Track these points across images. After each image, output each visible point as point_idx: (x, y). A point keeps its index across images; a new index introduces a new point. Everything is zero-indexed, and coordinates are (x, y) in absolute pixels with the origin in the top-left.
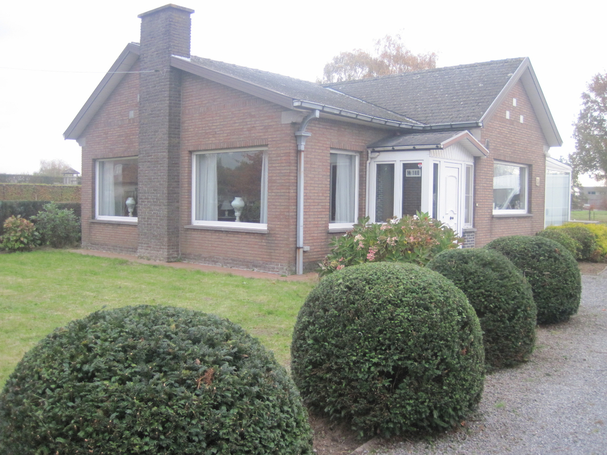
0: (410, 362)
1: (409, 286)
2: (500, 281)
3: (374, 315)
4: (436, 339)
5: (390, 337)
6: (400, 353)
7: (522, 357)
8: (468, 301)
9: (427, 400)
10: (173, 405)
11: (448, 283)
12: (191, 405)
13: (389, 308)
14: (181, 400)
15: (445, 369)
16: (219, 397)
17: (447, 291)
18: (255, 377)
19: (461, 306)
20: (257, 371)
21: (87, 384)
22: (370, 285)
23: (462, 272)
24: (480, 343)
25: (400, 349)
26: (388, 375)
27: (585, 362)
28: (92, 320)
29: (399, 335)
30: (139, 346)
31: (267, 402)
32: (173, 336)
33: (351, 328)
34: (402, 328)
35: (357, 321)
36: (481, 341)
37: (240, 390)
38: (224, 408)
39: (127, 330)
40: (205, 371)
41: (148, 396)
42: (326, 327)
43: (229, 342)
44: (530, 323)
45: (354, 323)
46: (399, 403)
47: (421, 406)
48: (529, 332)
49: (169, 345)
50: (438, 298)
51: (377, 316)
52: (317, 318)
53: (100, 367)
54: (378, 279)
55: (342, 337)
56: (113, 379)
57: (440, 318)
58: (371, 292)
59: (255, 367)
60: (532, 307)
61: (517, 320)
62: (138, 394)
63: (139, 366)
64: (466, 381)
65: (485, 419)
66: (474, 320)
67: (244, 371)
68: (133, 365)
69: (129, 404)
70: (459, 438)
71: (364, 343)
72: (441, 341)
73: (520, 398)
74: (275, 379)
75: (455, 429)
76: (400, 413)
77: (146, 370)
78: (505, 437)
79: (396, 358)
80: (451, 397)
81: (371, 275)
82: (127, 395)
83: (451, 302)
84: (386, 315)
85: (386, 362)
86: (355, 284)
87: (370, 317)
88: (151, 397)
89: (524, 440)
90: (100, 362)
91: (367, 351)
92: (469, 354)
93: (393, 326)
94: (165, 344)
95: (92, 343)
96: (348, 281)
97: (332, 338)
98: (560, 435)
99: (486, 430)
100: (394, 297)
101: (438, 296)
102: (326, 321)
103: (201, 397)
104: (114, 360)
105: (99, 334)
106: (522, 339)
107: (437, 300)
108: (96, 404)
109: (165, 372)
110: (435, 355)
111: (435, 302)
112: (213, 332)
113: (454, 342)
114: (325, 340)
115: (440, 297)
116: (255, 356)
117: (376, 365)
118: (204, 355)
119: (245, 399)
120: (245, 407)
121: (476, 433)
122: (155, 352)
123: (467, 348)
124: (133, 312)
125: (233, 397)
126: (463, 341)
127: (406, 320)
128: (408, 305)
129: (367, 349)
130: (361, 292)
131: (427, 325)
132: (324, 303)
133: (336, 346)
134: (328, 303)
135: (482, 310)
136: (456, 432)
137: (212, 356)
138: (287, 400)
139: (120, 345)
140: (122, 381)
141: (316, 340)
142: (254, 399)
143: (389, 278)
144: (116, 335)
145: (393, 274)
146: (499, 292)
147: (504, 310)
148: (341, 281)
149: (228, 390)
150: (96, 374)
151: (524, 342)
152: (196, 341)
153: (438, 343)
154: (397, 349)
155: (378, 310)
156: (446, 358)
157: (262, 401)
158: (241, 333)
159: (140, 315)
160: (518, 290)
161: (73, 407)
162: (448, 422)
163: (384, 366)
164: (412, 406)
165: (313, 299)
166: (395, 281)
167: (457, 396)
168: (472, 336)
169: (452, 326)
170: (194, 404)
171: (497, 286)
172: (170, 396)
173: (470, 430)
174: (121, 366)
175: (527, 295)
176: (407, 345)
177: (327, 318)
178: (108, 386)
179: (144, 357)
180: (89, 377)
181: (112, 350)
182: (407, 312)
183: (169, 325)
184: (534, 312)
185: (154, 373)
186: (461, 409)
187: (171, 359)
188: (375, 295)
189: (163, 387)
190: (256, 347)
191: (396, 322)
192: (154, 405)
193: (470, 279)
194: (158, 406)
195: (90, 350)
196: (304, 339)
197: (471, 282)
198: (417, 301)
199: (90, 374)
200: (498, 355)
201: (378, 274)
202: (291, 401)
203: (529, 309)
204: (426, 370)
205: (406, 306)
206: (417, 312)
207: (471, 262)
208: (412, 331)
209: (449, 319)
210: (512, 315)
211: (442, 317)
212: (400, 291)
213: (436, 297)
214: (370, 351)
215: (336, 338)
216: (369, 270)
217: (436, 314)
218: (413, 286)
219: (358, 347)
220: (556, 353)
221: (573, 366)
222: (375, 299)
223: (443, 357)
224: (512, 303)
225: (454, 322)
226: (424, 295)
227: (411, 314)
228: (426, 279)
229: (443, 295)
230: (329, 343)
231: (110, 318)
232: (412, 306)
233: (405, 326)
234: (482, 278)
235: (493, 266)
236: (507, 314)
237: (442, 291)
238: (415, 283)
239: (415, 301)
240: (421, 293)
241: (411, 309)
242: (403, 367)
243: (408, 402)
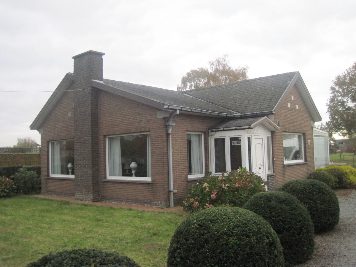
1: (236, 223)
2: (291, 212)
3: (216, 243)
4: (254, 255)
5: (226, 256)
6: (233, 265)
7: (307, 256)
8: (272, 229)
11: (260, 219)
13: (225, 237)
17: (259, 224)
19: (268, 233)
22: (213, 224)
23: (268, 207)
24: (281, 255)
25: (233, 263)
27: (346, 257)
28: (43, 261)
29: (232, 254)
33: (202, 251)
34: (234, 250)
35: (206, 246)
36: (282, 253)
42: (187, 250)
44: (311, 235)
45: (204, 247)
48: (310, 241)
50: (254, 229)
51: (218, 243)
52: (182, 245)
54: (217, 220)
55: (197, 257)
57: (256, 242)
58: (214, 228)
60: (311, 226)
61: (302, 235)
66: (277, 241)
71: (211, 259)
72: (257, 256)
81: (213, 217)
83: (262, 231)
84: (223, 242)
86: (204, 223)
87: (214, 244)
91: (213, 265)
92: (275, 262)
93: (228, 249)
96: (199, 221)
97: (192, 257)
100: (228, 231)
101: (254, 228)
102: (188, 247)
106: (306, 246)
107: (253, 231)
110: (254, 265)
111: (252, 232)
113: (265, 256)
114: (187, 259)
115: (255, 228)
123: (274, 259)
124: (68, 256)
126: (271, 255)
127: (236, 245)
128: (236, 235)
129: (213, 263)
130: (208, 228)
132: (186, 235)
133: (194, 262)
134: (188, 235)
135: (281, 230)
141: (181, 258)
143: (224, 218)
145: (226, 215)
146: (291, 218)
147: (294, 229)
148: (195, 221)
151: (308, 247)
153: (255, 257)
155: (219, 239)
160: (302, 216)
165: (179, 233)
166: (228, 220)
168: (276, 251)
169: (264, 246)
171: (289, 214)
175: (307, 219)
176: (237, 260)
177: (188, 245)
182: (236, 239)
184: (312, 229)
188: (216, 230)
191: (230, 246)
193: (273, 211)
196: (175, 258)
197: (273, 213)
198: (242, 232)
200: (293, 257)
201: (218, 216)
203: (309, 227)
205: (235, 236)
206: (242, 239)
207: (273, 201)
208: (239, 251)
209: (261, 242)
210: (299, 232)
211: (257, 241)
212: (231, 226)
213: (253, 229)
214: (215, 265)
215: (194, 257)
216: (212, 214)
217: (253, 240)
218: (238, 223)
219: (207, 263)
220: (328, 252)
221: (338, 260)
222: (216, 233)
223: (259, 266)
224: (299, 225)
225: (264, 244)
226: (246, 228)
227: (238, 240)
228: (246, 218)
229: (257, 227)
230: (190, 260)
231: (54, 262)
232: (239, 236)
233: (235, 248)
234: (280, 210)
235: (286, 203)
236: (297, 231)
237: (256, 225)
238: (240, 221)
239: (240, 232)
240: (244, 227)
241: (238, 238)
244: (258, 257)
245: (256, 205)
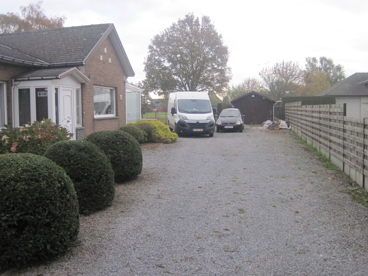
0: (28, 216)
1: (25, 168)
2: (90, 159)
4: (44, 200)
5: (13, 202)
6: (21, 211)
7: (107, 203)
8: (65, 174)
9: (42, 239)
11: (53, 164)
13: (12, 183)
15: (52, 218)
17: (50, 169)
19: (60, 177)
23: (66, 156)
24: (74, 199)
25: (21, 209)
26: (14, 226)
27: (144, 201)
29: (20, 200)
34: (21, 196)
36: (76, 198)
44: (110, 182)
46: (23, 243)
47: (38, 243)
48: (110, 188)
50: (45, 174)
51: (4, 190)
54: (4, 165)
57: (46, 186)
60: (111, 173)
61: (101, 182)
64: (66, 223)
65: (83, 244)
66: (70, 185)
70: (66, 258)
73: (104, 228)
75: (63, 254)
76: (24, 250)
78: (94, 253)
79: (18, 215)
80: (57, 235)
83: (53, 176)
84: (10, 188)
85: (12, 218)
89: (106, 253)
92: (67, 206)
93: (15, 195)
98: (126, 247)
99: (84, 250)
100: (15, 176)
101: (45, 172)
106: (106, 192)
107: (44, 175)
110: (45, 210)
111: (43, 177)
113: (56, 200)
117: (6, 221)
121: (77, 254)
123: (65, 203)
126: (62, 199)
127: (24, 190)
131: (38, 192)
135: (80, 178)
136: (64, 255)
143: (12, 164)
145: (15, 161)
146: (90, 166)
147: (93, 176)
151: (107, 194)
153: (46, 202)
154: (18, 209)
155: (5, 185)
156: (52, 211)
160: (102, 164)
162: (57, 250)
163: (11, 221)
164: (32, 245)
167: (62, 233)
168: (68, 195)
169: (55, 191)
171: (89, 162)
173: (73, 253)
175: (107, 166)
176: (25, 205)
182: (24, 185)
184: (112, 175)
186: (65, 241)
188: (2, 176)
191: (17, 192)
193: (72, 159)
197: (72, 161)
198: (31, 177)
200: (92, 204)
201: (5, 162)
203: (109, 174)
204: (39, 220)
205: (23, 181)
207: (72, 149)
208: (28, 197)
209: (52, 186)
210: (98, 179)
211: (47, 185)
212: (19, 171)
213: (43, 173)
217: (43, 184)
218: (27, 168)
220: (128, 198)
221: (137, 205)
222: (2, 179)
223: (50, 210)
224: (98, 172)
225: (55, 188)
226: (35, 173)
227: (27, 185)
228: (36, 163)
229: (48, 172)
232: (28, 181)
233: (23, 194)
234: (79, 158)
235: (86, 151)
236: (96, 178)
237: (47, 169)
238: (29, 166)
239: (29, 177)
240: (33, 171)
241: (26, 183)
242: (24, 220)
243: (29, 242)
244: (48, 201)
245: (54, 154)
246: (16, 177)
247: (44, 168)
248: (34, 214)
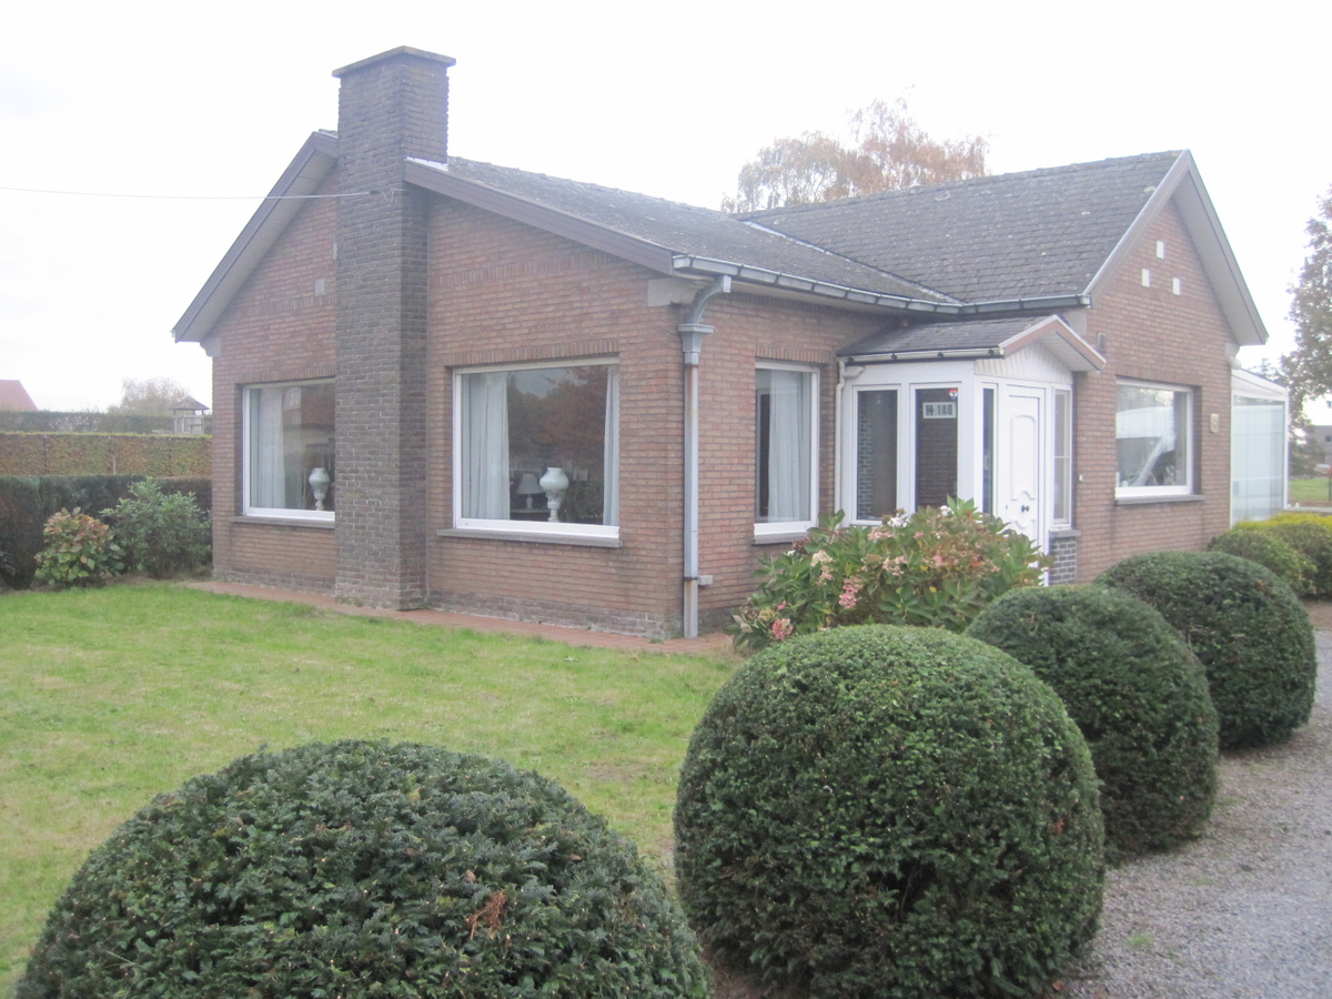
0: (938, 852)
1: (933, 682)
2: (1137, 660)
3: (857, 749)
4: (995, 800)
5: (893, 797)
6: (916, 833)
7: (1187, 828)
8: (1065, 713)
9: (978, 937)
10: (417, 978)
11: (1023, 674)
12: (455, 977)
13: (890, 732)
14: (433, 964)
15: (1017, 868)
16: (517, 955)
17: (1019, 692)
18: (598, 906)
19: (1051, 725)
20: (602, 892)
21: (227, 929)
22: (848, 681)
23: (1051, 640)
24: (1094, 807)
25: (916, 824)
26: (890, 882)
28: (236, 776)
29: (914, 792)
30: (341, 841)
31: (624, 964)
32: (415, 817)
33: (806, 776)
34: (921, 778)
35: (822, 762)
36: (1097, 802)
37: (564, 938)
38: (528, 981)
39: (314, 805)
40: (487, 898)
41: (361, 957)
42: (751, 773)
43: (540, 828)
44: (1205, 753)
45: (814, 765)
46: (915, 943)
47: (963, 950)
48: (1201, 772)
49: (406, 839)
50: (1000, 708)
51: (863, 751)
52: (731, 753)
53: (255, 891)
54: (865, 667)
55: (786, 797)
56: (284, 919)
57: (1005, 754)
58: (852, 696)
59: (597, 884)
60: (1208, 715)
61: (1174, 746)
62: (339, 952)
63: (340, 889)
64: (1064, 892)
65: (1108, 974)
66: (1081, 756)
67: (573, 896)
68: (329, 885)
69: (320, 975)
71: (837, 809)
72: (1007, 803)
73: (1183, 925)
74: (640, 910)
76: (917, 966)
77: (356, 896)
79: (907, 843)
80: (1031, 930)
81: (851, 657)
82: (316, 955)
83: (1028, 717)
84: (884, 749)
85: (886, 853)
86: (815, 678)
87: (850, 753)
88: (367, 960)
90: (254, 879)
91: (843, 828)
92: (1070, 832)
93: (899, 772)
94: (398, 838)
95: (236, 833)
96: (799, 671)
97: (766, 799)
100: (902, 707)
101: (1001, 703)
102: (753, 762)
103: (479, 957)
104: (286, 874)
105: (253, 814)
106: (1187, 788)
107: (997, 712)
108: (246, 976)
109: (399, 901)
110: (995, 836)
111: (993, 718)
112: (502, 805)
113: (1036, 805)
114: (749, 803)
115: (1004, 705)
116: (595, 857)
117: (865, 859)
118: (483, 862)
119: (576, 960)
120: (574, 976)
122: (375, 854)
123: (1066, 820)
124: (325, 758)
125: (548, 954)
126: (1056, 802)
127: (930, 760)
128: (934, 724)
129: (842, 823)
130: (829, 696)
131: (975, 770)
132: (747, 720)
133: (775, 817)
134: (756, 720)
135: (1095, 726)
137: (501, 864)
138: (669, 956)
139: (300, 839)
140: (304, 924)
141: (729, 802)
142: (595, 956)
143: (891, 664)
144: (290, 816)
145: (899, 654)
146: (1135, 684)
147: (1145, 724)
148: (784, 670)
149: (538, 940)
150: (247, 907)
151: (1191, 794)
152: (465, 829)
153: (1000, 808)
154: (908, 823)
155: (868, 737)
156: (1019, 844)
157: (612, 962)
158: (566, 806)
159: (343, 767)
160: (1177, 679)
161: (194, 982)
162: (1023, 985)
163: (881, 861)
164: (944, 951)
165: (722, 711)
166: (905, 670)
167: (1045, 927)
168: (1075, 792)
169: (1032, 771)
170: (462, 974)
171: (1130, 670)
172: (410, 958)
174: (302, 888)
175: (1196, 690)
176: (932, 814)
177: (754, 754)
178: (272, 936)
179: (352, 867)
180: (231, 913)
181: (281, 850)
182: (930, 741)
183: (406, 791)
184: (1211, 728)
185: (375, 905)
186: (1052, 955)
187: (410, 872)
188: (860, 702)
189: (393, 937)
190: (598, 836)
191: (907, 763)
192: (374, 978)
193: (1069, 656)
194: (383, 981)
195: (232, 849)
196: (703, 800)
197: (1070, 662)
198: (954, 716)
199: (232, 906)
200: (1133, 825)
201: (867, 654)
202: (676, 957)
203: (1200, 720)
204: (975, 869)
205: (928, 728)
206: (953, 741)
207: (1070, 618)
208: (942, 784)
209: (1024, 755)
210: (1162, 735)
211: (1009, 750)
212: (915, 692)
213: (995, 706)
214: (849, 828)
215: (773, 800)
216: (847, 646)
217: (996, 745)
218: (942, 683)
219: (822, 820)
220: (1263, 818)
221: (1301, 847)
222: (861, 713)
223: (1012, 840)
224: (1163, 709)
225: (1035, 762)
226: (969, 702)
227: (940, 744)
228: (972, 666)
229: (1010, 701)
230: (757, 809)
231: (276, 775)
232: (943, 728)
233: (927, 773)
234: (1095, 653)
235: (1119, 627)
236: (1153, 732)
237: (1008, 693)
238: (948, 675)
239: (949, 716)
240: (962, 697)
241: (939, 735)
242: (923, 862)
243: (935, 941)
244: (1008, 808)
245: (1006, 631)
246: (901, 711)
247: (997, 687)
248: (959, 848)
